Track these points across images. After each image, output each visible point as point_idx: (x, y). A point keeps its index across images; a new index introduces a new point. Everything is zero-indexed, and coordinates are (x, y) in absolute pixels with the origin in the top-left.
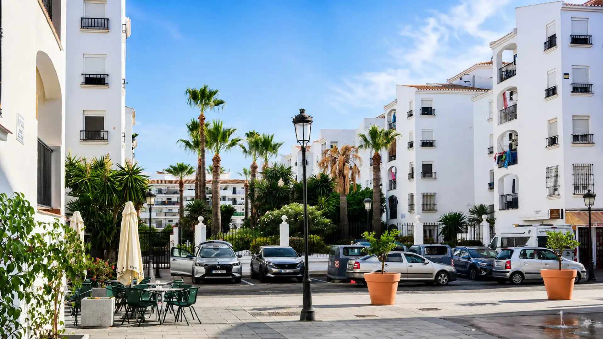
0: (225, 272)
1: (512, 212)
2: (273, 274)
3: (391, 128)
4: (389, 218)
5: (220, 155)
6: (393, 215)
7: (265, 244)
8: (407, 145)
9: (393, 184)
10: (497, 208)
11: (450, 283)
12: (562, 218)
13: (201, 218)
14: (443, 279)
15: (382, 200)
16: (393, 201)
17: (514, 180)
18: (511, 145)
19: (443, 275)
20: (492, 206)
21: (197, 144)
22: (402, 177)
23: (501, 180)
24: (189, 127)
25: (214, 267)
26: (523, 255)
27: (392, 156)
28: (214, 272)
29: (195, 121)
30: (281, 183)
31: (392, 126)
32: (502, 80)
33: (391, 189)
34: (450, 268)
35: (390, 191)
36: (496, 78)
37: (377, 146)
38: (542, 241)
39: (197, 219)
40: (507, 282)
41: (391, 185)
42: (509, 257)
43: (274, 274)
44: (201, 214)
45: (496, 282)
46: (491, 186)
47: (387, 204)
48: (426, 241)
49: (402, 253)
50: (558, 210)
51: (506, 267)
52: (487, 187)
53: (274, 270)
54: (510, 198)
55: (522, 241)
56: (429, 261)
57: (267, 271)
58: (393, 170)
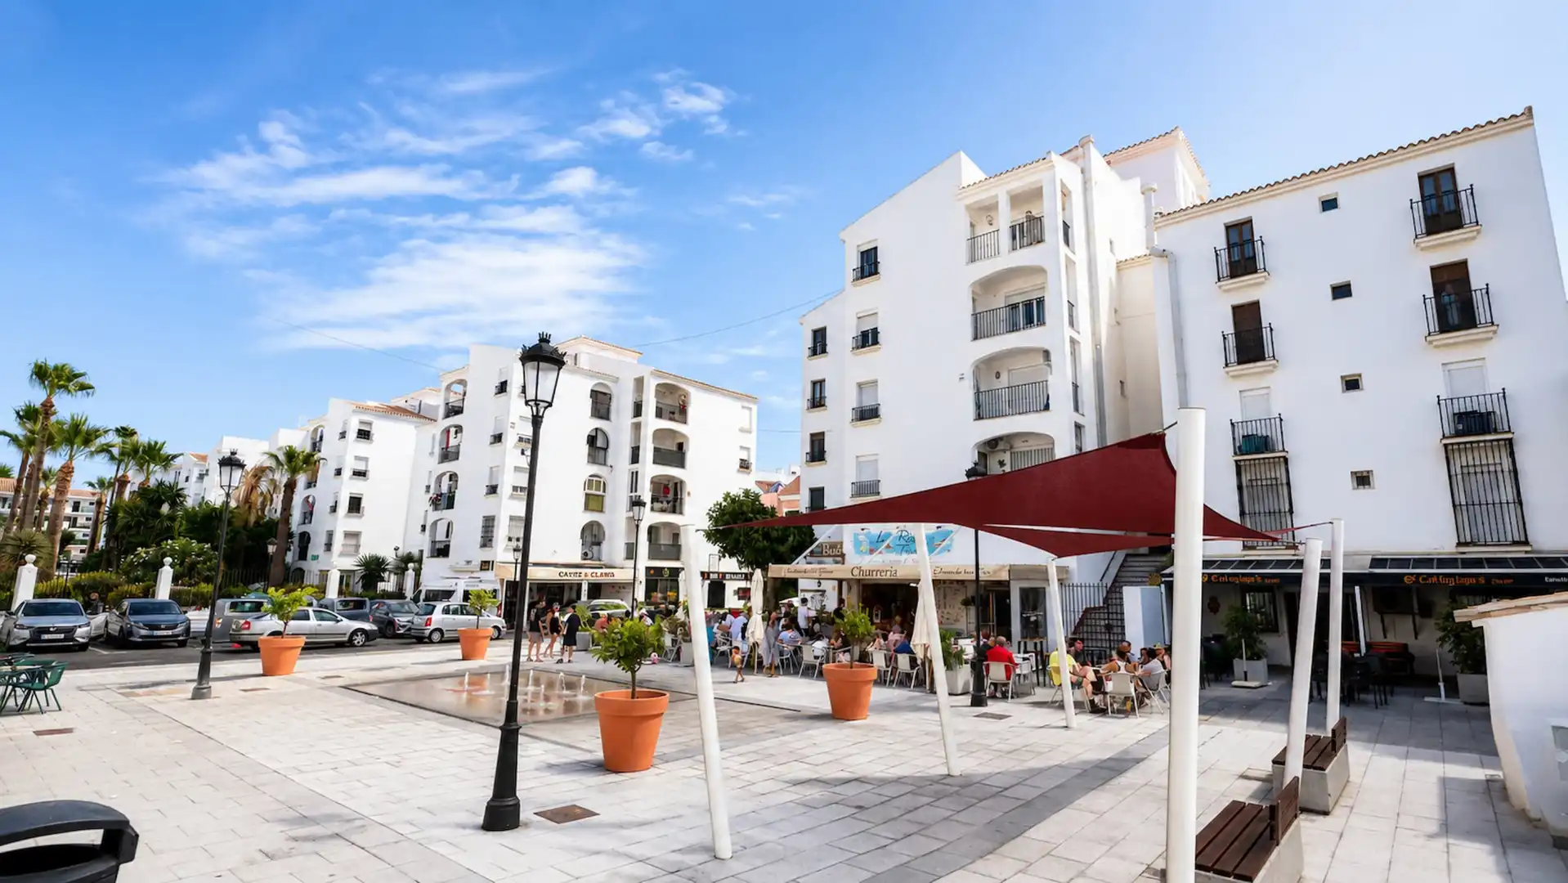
0: (62, 636)
1: (441, 560)
2: (140, 638)
3: (314, 450)
4: (297, 558)
5: (75, 463)
6: (303, 555)
7: (132, 596)
8: (333, 472)
9: (308, 516)
10: (425, 554)
11: (366, 643)
12: (492, 569)
13: (31, 557)
14: (359, 639)
15: (291, 535)
16: (305, 539)
17: (449, 524)
18: (450, 488)
19: (359, 634)
20: (421, 552)
21: (31, 442)
22: (322, 508)
23: (435, 523)
24: (18, 413)
25: (46, 630)
26: (446, 611)
27: (311, 484)
28: (46, 637)
29: (32, 405)
30: (165, 509)
31: (316, 446)
32: (447, 416)
33: (304, 523)
34: (367, 626)
35: (303, 526)
36: (441, 412)
37: (294, 471)
38: (466, 595)
39: (23, 557)
40: (426, 640)
41: (305, 518)
42: (431, 613)
43: (142, 637)
44: (30, 551)
45: (414, 640)
46: (424, 528)
47: (296, 540)
48: (340, 593)
49: (310, 610)
50: (489, 562)
51: (426, 625)
52: (420, 528)
53: (144, 632)
54: (442, 546)
55: (448, 594)
56: (343, 618)
57: (131, 633)
58: (311, 500)
